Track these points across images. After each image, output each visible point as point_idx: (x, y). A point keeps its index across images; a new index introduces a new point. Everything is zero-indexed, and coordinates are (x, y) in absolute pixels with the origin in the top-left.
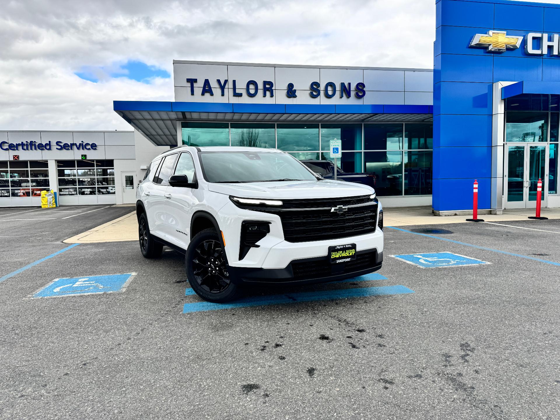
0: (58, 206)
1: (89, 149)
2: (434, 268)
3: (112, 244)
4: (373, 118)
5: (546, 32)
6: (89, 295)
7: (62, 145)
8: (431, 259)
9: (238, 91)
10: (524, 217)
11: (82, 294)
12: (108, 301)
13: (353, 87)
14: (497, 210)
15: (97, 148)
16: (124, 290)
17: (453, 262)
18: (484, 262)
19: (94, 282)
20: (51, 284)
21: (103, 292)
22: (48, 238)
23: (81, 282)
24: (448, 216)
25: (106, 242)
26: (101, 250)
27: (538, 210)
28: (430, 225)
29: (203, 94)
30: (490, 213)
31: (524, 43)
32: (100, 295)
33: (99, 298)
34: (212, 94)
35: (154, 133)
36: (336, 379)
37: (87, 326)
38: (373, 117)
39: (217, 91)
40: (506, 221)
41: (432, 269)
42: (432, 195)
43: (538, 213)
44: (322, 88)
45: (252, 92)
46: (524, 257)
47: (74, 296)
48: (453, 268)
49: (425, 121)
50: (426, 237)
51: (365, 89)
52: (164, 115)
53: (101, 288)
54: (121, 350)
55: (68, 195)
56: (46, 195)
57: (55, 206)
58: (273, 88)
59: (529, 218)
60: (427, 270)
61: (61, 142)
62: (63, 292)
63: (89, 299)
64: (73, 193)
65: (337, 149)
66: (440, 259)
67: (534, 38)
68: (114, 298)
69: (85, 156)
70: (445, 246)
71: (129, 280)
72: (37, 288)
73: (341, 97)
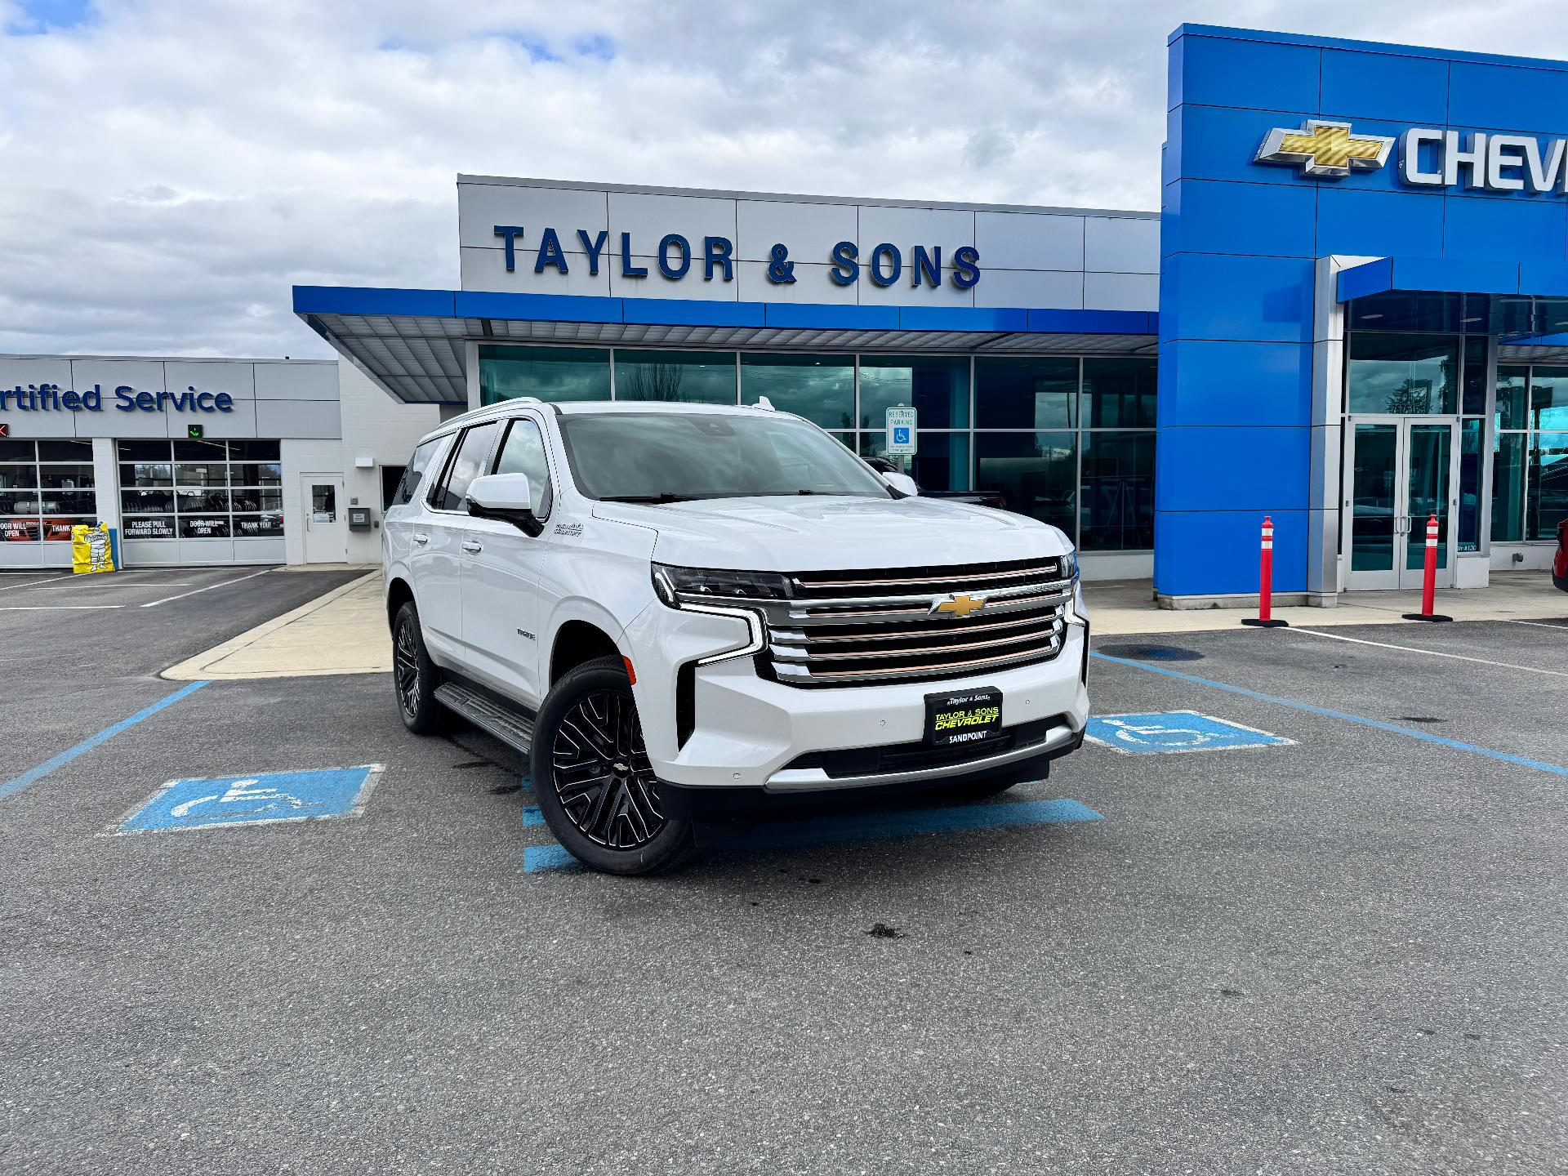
0: (121, 568)
1: (210, 410)
2: (1154, 753)
3: (300, 682)
4: (998, 344)
5: (1454, 127)
6: (268, 825)
7: (133, 396)
8: (1147, 730)
9: (635, 264)
10: (1391, 615)
11: (250, 822)
12: (324, 841)
13: (947, 257)
14: (1323, 595)
15: (232, 407)
16: (360, 812)
17: (1201, 739)
18: (1279, 738)
19: (274, 790)
20: (159, 795)
21: (306, 818)
22: (116, 666)
23: (238, 789)
24: (1196, 609)
25: (282, 678)
26: (272, 701)
27: (1429, 594)
28: (1148, 635)
29: (539, 270)
30: (1306, 603)
31: (1398, 154)
32: (298, 824)
33: (298, 834)
34: (564, 270)
35: (398, 369)
36: (917, 1028)
37: (283, 906)
38: (1000, 340)
39: (577, 262)
40: (1345, 626)
41: (1148, 757)
42: (1153, 551)
43: (1429, 605)
44: (864, 257)
45: (674, 265)
46: (1380, 725)
47: (231, 829)
48: (1200, 754)
49: (1137, 351)
50: (1135, 670)
51: (978, 264)
52: (430, 326)
53: (297, 805)
54: (385, 966)
55: (147, 536)
56: (85, 536)
57: (111, 567)
58: (732, 257)
59: (1405, 617)
60: (1132, 759)
61: (129, 389)
62: (196, 816)
63: (272, 836)
64: (165, 532)
65: (906, 431)
66: (1169, 731)
67: (1423, 143)
68: (338, 832)
69: (199, 428)
70: (1183, 695)
71: (368, 784)
72: (126, 807)
73: (916, 284)
